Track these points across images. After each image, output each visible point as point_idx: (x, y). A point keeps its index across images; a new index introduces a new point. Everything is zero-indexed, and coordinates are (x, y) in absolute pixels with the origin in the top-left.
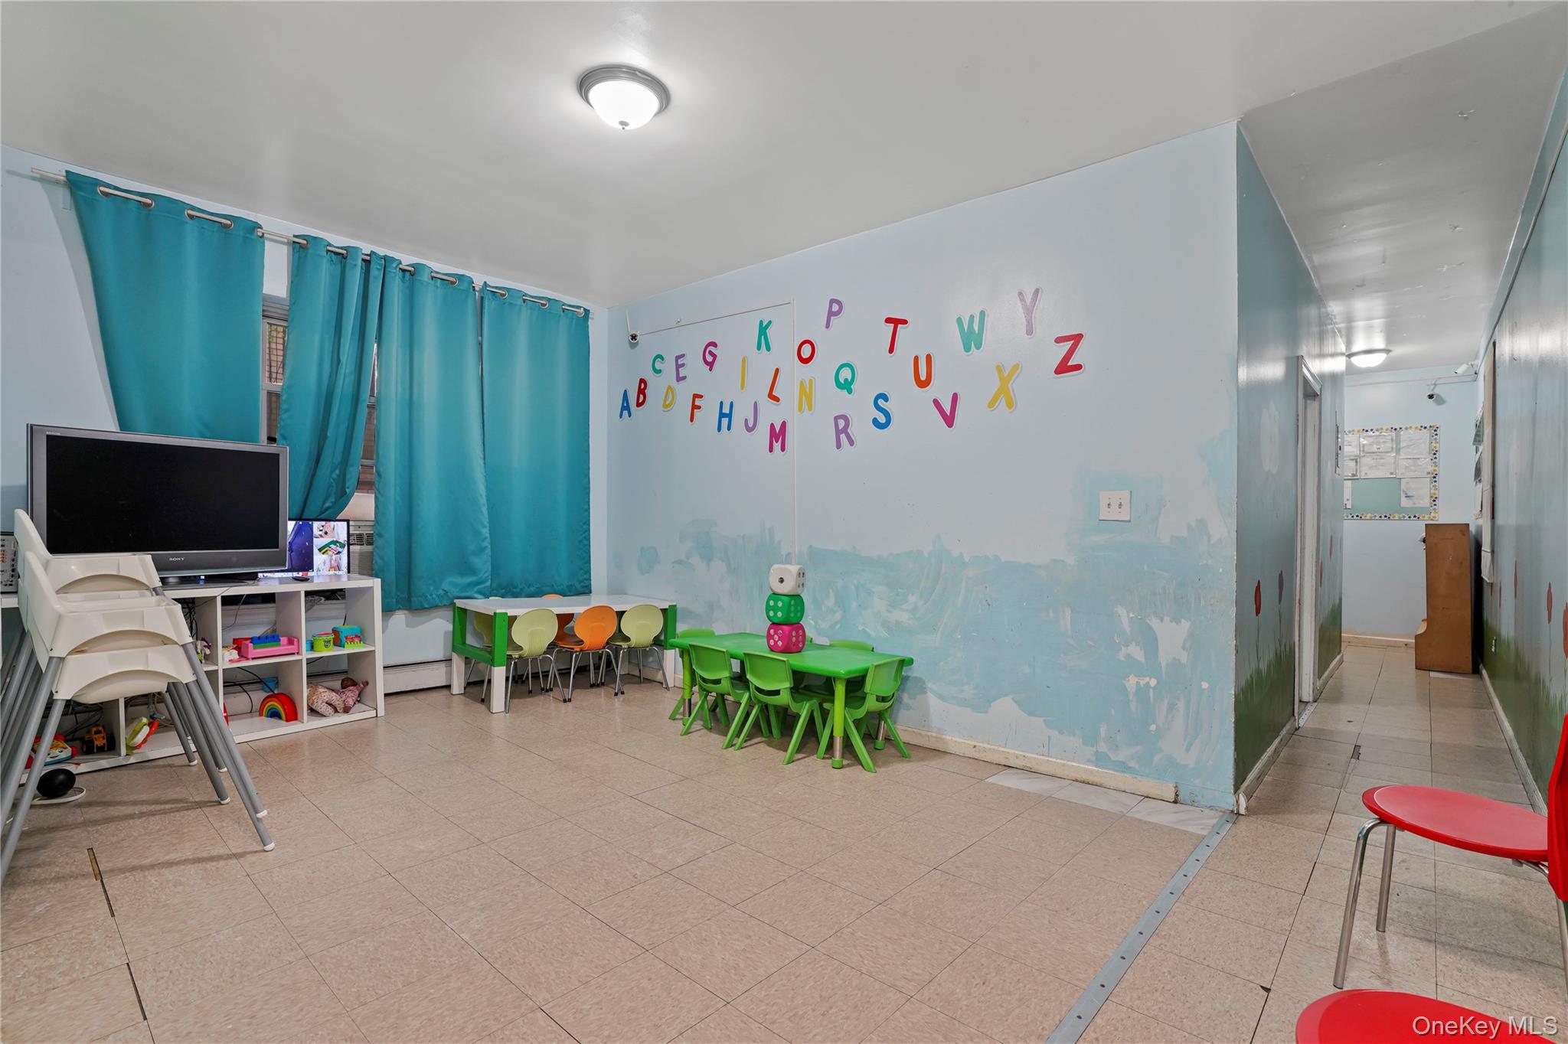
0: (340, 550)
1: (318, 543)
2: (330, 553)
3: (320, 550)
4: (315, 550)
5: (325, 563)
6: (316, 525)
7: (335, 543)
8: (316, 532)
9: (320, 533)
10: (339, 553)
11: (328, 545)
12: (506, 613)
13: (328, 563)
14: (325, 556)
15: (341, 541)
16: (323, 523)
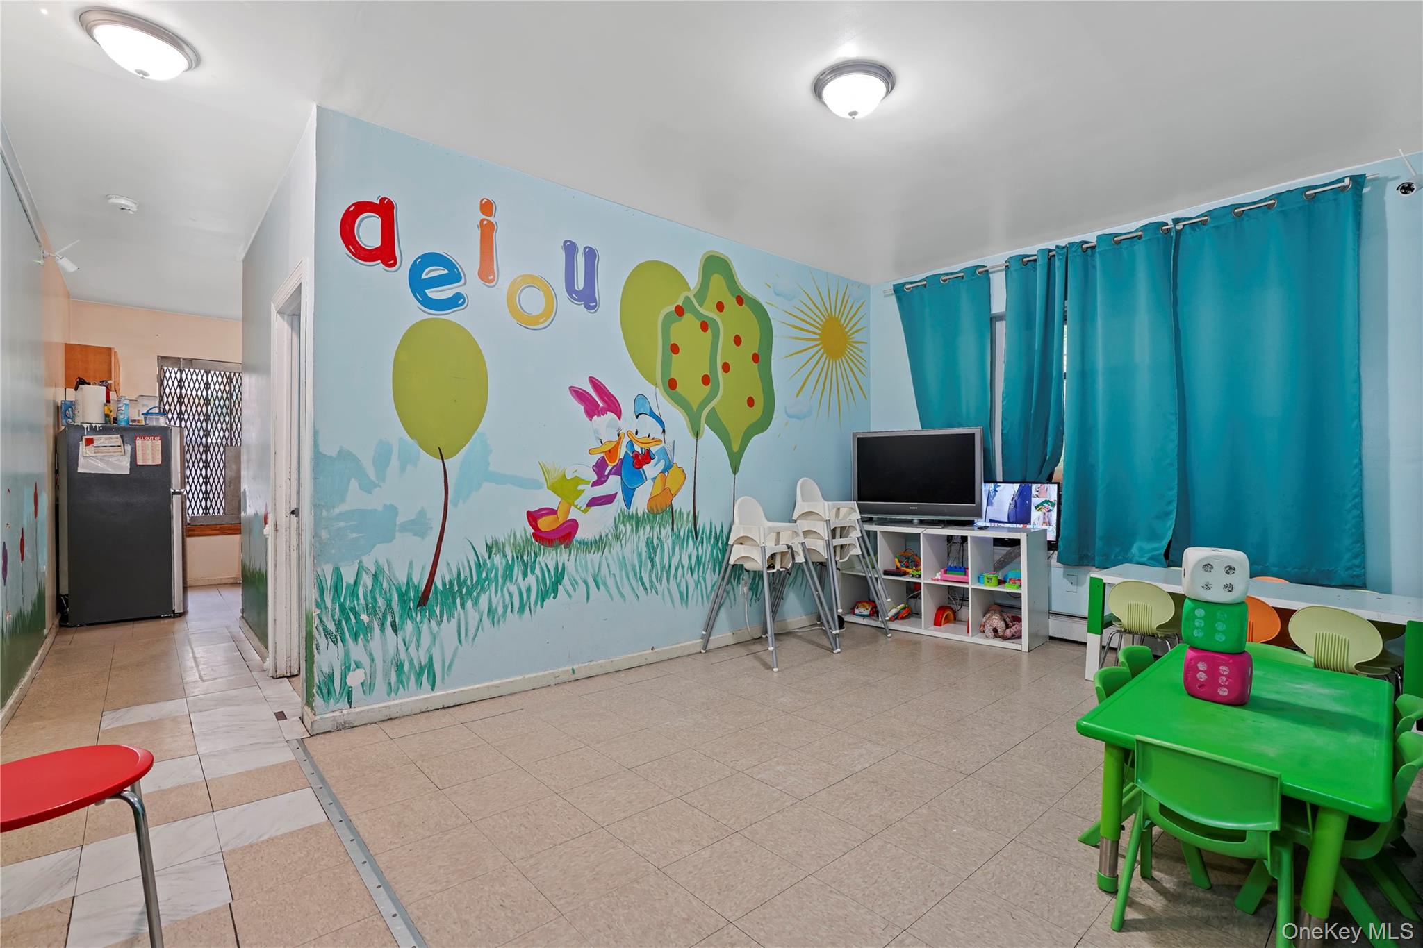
0: (1051, 508)
1: (1035, 501)
2: (1044, 510)
3: (1036, 507)
4: (1033, 508)
5: (1039, 519)
6: (1034, 487)
7: (1047, 502)
8: (1034, 493)
9: (1037, 493)
10: (1050, 510)
11: (1042, 504)
12: (1102, 580)
13: (1042, 519)
14: (1040, 513)
15: (1052, 500)
16: (1039, 485)
